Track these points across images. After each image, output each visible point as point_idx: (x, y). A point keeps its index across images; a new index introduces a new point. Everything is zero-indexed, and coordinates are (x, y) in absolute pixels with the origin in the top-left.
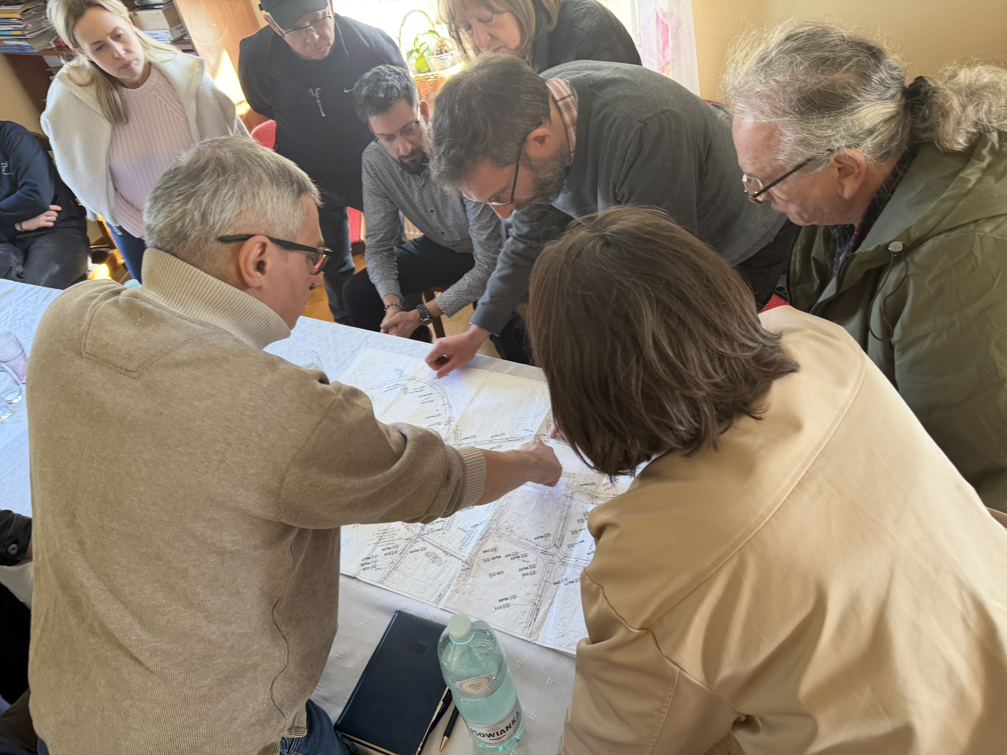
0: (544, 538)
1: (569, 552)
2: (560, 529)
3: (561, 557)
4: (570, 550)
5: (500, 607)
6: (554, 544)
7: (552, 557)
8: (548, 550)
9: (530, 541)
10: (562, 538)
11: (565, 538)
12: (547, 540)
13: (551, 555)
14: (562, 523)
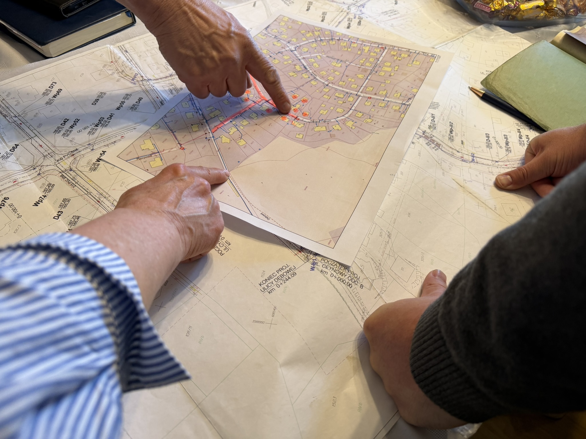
0: (94, 160)
1: (43, 181)
2: (87, 186)
3: (45, 169)
4: (43, 184)
5: (51, 87)
6: (74, 169)
7: (57, 158)
8: (72, 158)
9: (108, 145)
10: (72, 183)
11: (68, 188)
12: (88, 163)
13: (61, 159)
14: (94, 193)
